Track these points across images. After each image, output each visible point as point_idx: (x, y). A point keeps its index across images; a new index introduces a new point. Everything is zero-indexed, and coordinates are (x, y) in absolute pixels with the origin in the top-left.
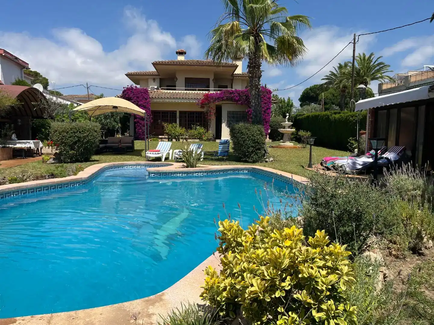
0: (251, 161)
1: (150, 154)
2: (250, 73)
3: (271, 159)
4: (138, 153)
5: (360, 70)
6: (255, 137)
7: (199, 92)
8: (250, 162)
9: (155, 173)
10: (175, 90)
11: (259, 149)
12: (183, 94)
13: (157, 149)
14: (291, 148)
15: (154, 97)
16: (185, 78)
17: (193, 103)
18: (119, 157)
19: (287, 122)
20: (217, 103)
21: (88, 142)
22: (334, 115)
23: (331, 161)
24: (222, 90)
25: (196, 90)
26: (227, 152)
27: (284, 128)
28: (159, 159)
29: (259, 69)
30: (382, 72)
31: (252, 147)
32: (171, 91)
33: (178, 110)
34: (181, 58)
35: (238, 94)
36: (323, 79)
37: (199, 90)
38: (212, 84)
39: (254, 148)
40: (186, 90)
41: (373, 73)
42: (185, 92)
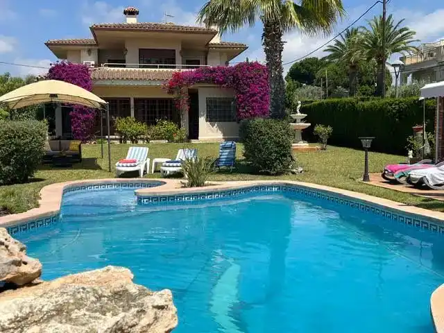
0: (275, 172)
1: (123, 166)
2: (267, 46)
3: (300, 169)
4: (91, 164)
5: (376, 39)
6: (279, 137)
7: (161, 70)
8: (273, 175)
9: (149, 198)
10: (124, 66)
11: (284, 155)
12: (139, 72)
13: (127, 158)
14: (306, 149)
15: (97, 77)
16: (140, 50)
17: (157, 87)
18: (67, 172)
19: (299, 114)
20: (191, 87)
21: (30, 152)
22: (360, 103)
23: (400, 171)
24: (198, 67)
25: (156, 67)
26: (234, 159)
27: (295, 122)
28: (135, 174)
29: (280, 39)
30: (406, 41)
31: (276, 152)
32: (121, 69)
33: (132, 96)
34: (132, 20)
35: (222, 73)
36: (325, 50)
37: (161, 67)
38: (178, 58)
39: (278, 153)
40: (140, 67)
41: (394, 43)
42: (141, 69)
